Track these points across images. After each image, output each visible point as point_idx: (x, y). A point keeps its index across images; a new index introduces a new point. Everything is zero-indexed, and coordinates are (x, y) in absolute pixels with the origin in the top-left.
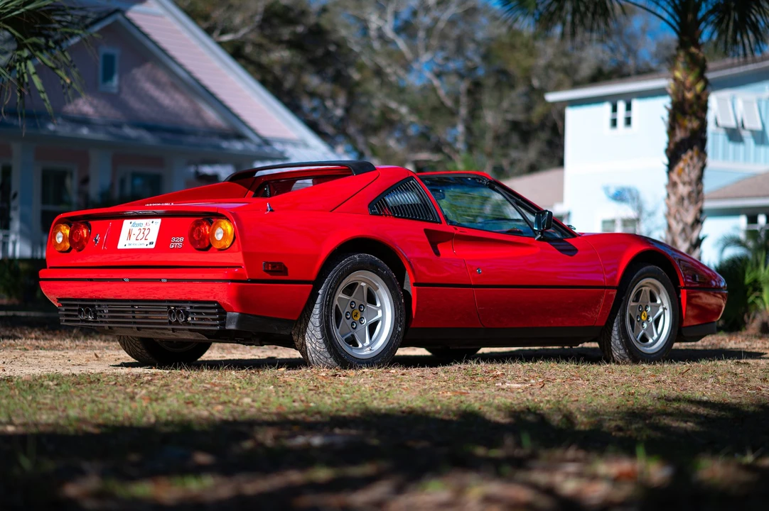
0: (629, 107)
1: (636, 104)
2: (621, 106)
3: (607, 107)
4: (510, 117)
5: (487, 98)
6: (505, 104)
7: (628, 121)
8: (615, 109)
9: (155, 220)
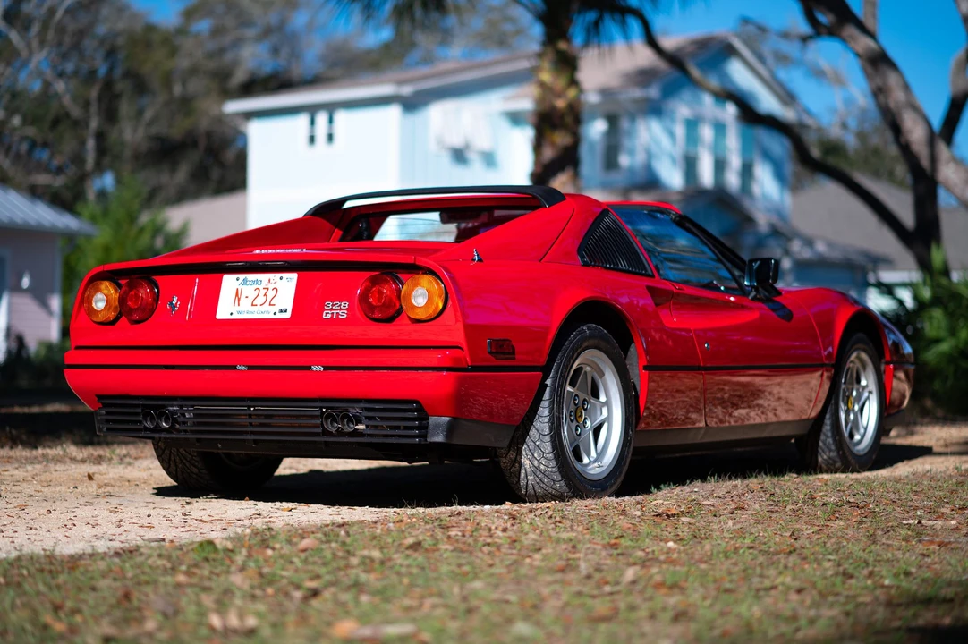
0: (331, 121)
1: (341, 117)
2: (322, 118)
3: (302, 120)
4: (154, 130)
5: (125, 108)
6: (148, 115)
7: (330, 138)
8: (313, 122)
9: (285, 275)
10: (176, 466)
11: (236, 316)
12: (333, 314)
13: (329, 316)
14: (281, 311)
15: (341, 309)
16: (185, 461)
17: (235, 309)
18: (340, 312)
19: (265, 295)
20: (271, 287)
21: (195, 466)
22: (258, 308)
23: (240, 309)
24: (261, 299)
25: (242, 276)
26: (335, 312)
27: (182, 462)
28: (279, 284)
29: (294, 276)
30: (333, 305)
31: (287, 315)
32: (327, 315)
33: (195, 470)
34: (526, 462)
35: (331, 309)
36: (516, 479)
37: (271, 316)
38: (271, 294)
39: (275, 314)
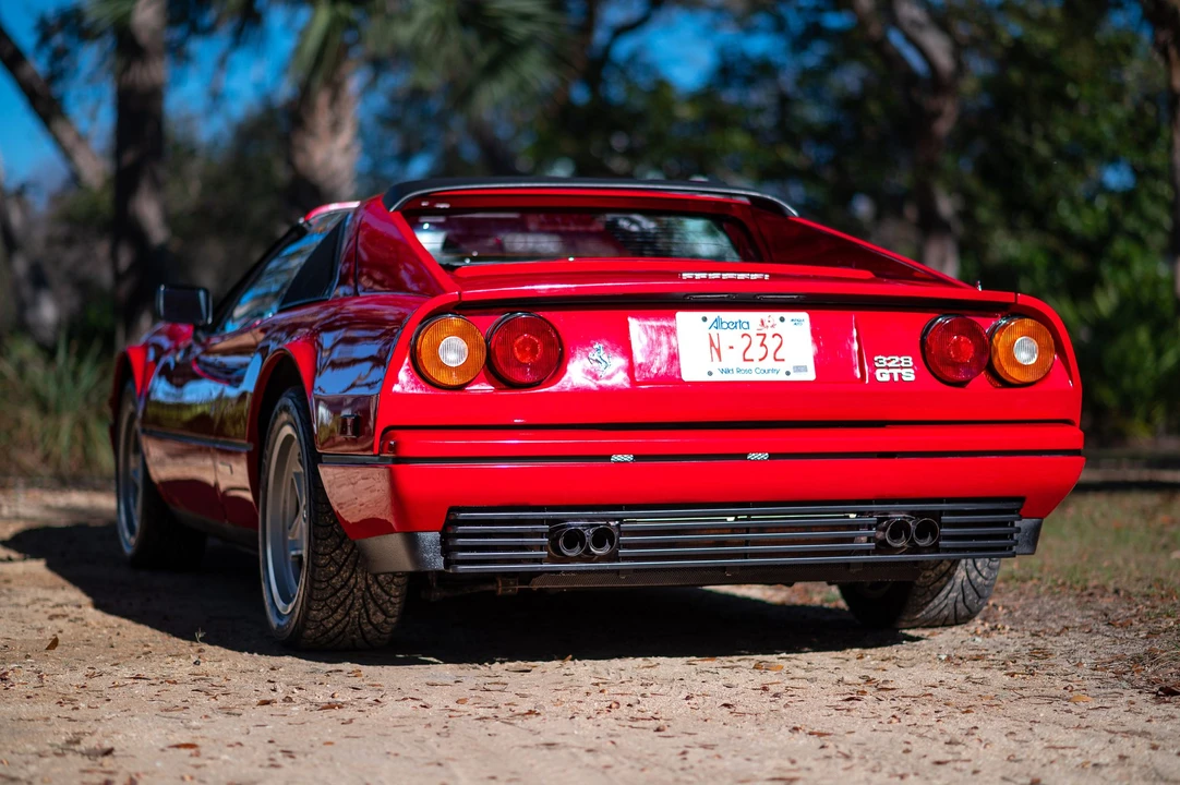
9: (788, 315)
10: (347, 614)
11: (718, 377)
12: (891, 375)
13: (886, 378)
14: (798, 369)
15: (902, 368)
16: (371, 606)
17: (715, 366)
18: (904, 372)
19: (762, 344)
20: (769, 332)
21: (385, 613)
22: (756, 364)
23: (723, 365)
24: (756, 352)
25: (712, 315)
26: (895, 372)
27: (364, 605)
28: (780, 328)
29: (804, 316)
30: (888, 362)
31: (810, 375)
32: (883, 376)
33: (380, 618)
34: (960, 574)
35: (888, 368)
36: (928, 599)
37: (782, 377)
38: (772, 343)
39: (788, 373)
